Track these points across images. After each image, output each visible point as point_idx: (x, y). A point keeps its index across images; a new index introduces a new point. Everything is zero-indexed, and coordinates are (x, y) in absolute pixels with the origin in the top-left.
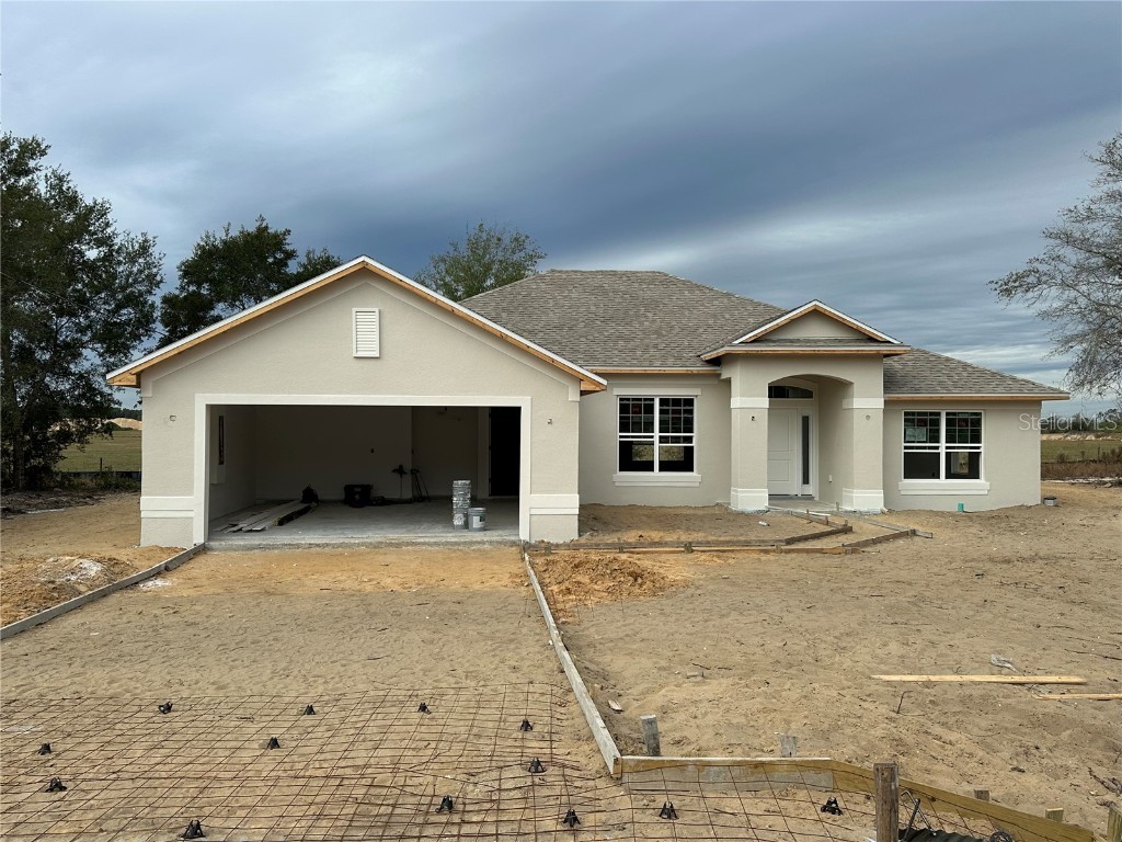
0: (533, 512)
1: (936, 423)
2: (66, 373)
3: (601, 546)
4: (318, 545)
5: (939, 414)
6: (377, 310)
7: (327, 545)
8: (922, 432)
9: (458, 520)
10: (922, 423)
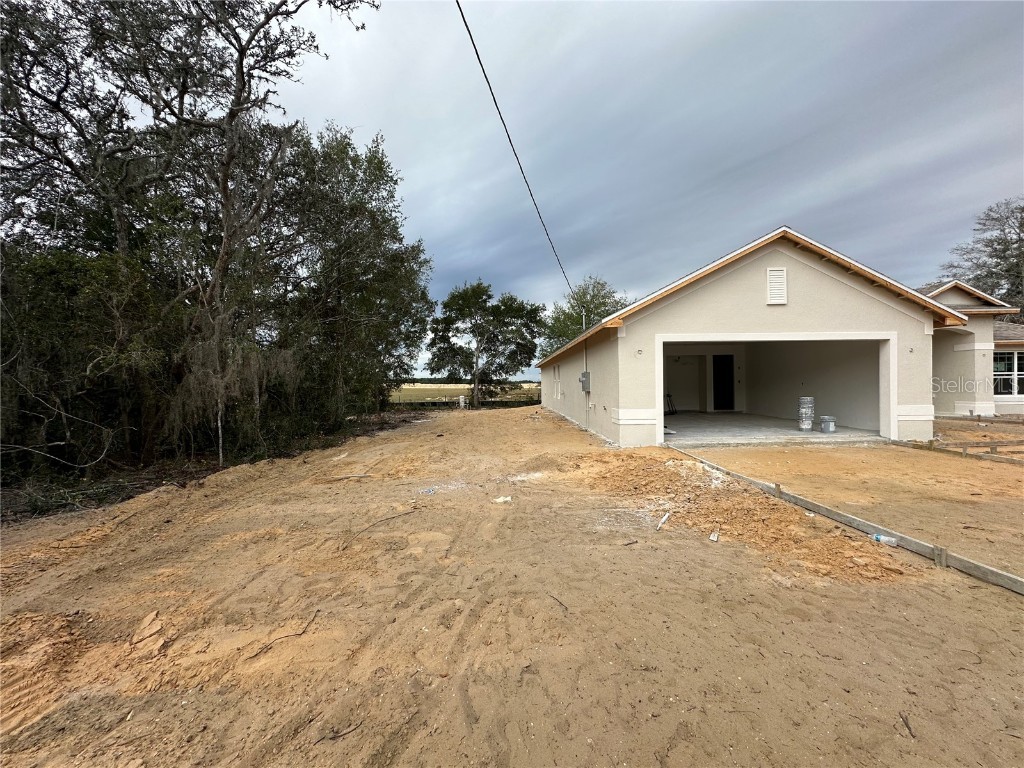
0: (901, 418)
1: (1011, 359)
2: (392, 355)
3: (981, 445)
4: (743, 444)
5: (1013, 354)
6: (785, 269)
7: (750, 444)
8: (1002, 365)
9: (806, 425)
10: (1002, 359)
